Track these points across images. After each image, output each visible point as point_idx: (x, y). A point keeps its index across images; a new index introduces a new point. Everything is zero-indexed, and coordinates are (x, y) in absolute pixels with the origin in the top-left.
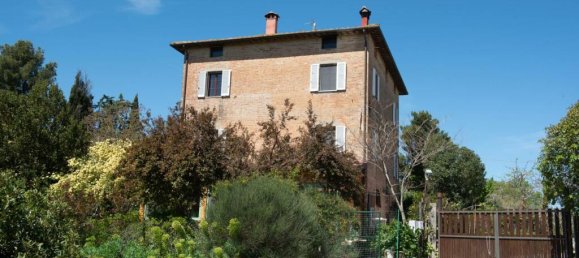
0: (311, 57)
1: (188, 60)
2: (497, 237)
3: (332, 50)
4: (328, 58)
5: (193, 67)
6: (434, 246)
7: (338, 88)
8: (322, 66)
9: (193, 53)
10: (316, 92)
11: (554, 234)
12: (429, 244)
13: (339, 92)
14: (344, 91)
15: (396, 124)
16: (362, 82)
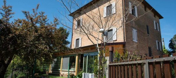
0: (104, 5)
8: (107, 7)
10: (106, 17)
13: (114, 14)
14: (115, 14)
15: (157, 29)
16: (121, 8)
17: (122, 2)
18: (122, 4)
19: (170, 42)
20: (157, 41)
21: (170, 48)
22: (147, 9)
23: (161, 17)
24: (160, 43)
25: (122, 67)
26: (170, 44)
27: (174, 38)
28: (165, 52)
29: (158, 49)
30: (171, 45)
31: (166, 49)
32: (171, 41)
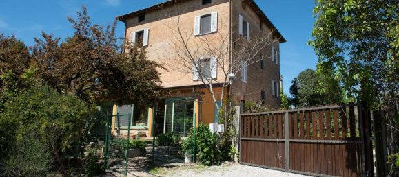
0: (195, 12)
1: (127, 26)
2: (287, 140)
3: (208, 5)
4: (206, 11)
5: (130, 30)
6: (237, 148)
7: (212, 31)
8: (202, 17)
9: (130, 21)
10: (198, 36)
11: (349, 135)
12: (233, 146)
13: (213, 33)
14: (216, 32)
15: (275, 61)
16: (228, 24)
17: (228, 14)
18: (229, 18)
19: (292, 84)
20: (273, 82)
21: (292, 94)
22: (264, 26)
23: (283, 40)
24: (277, 84)
25: (257, 119)
26: (292, 87)
27: (299, 77)
28: (283, 100)
29: (274, 94)
30: (294, 89)
31: (284, 94)
32: (294, 82)
